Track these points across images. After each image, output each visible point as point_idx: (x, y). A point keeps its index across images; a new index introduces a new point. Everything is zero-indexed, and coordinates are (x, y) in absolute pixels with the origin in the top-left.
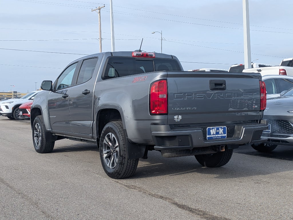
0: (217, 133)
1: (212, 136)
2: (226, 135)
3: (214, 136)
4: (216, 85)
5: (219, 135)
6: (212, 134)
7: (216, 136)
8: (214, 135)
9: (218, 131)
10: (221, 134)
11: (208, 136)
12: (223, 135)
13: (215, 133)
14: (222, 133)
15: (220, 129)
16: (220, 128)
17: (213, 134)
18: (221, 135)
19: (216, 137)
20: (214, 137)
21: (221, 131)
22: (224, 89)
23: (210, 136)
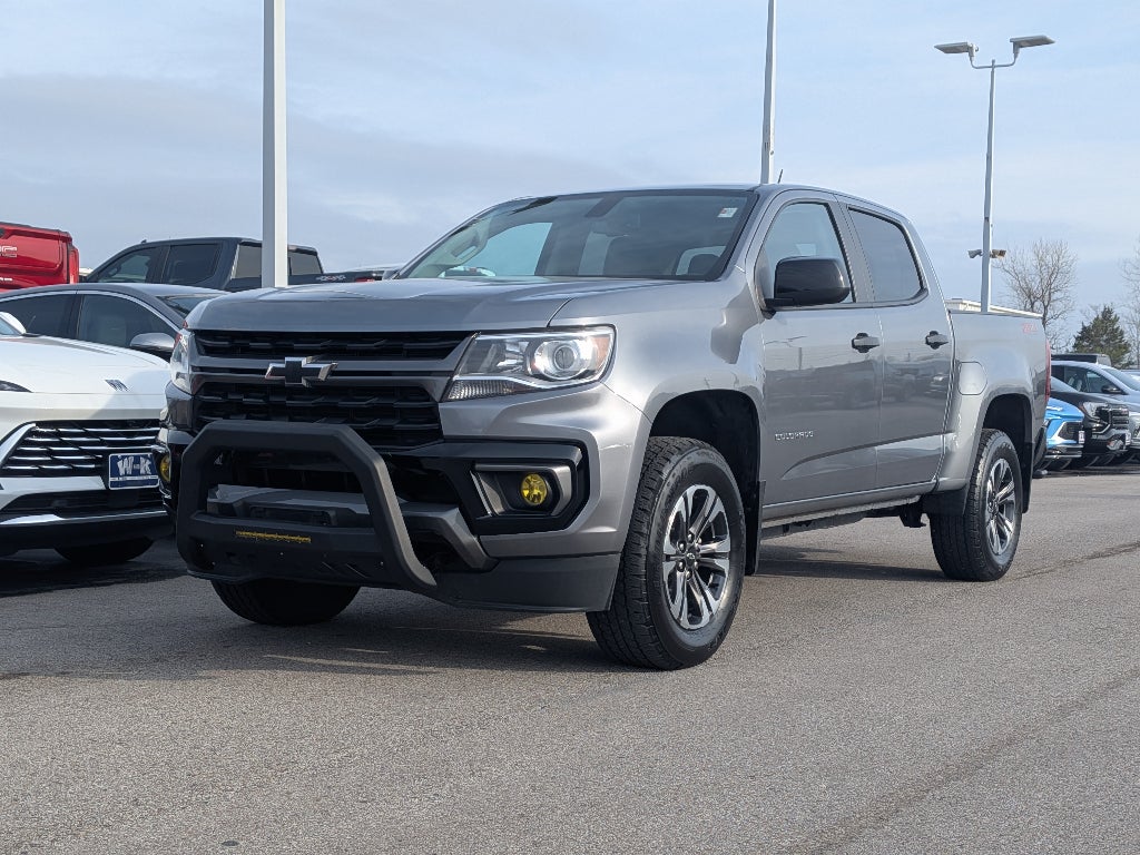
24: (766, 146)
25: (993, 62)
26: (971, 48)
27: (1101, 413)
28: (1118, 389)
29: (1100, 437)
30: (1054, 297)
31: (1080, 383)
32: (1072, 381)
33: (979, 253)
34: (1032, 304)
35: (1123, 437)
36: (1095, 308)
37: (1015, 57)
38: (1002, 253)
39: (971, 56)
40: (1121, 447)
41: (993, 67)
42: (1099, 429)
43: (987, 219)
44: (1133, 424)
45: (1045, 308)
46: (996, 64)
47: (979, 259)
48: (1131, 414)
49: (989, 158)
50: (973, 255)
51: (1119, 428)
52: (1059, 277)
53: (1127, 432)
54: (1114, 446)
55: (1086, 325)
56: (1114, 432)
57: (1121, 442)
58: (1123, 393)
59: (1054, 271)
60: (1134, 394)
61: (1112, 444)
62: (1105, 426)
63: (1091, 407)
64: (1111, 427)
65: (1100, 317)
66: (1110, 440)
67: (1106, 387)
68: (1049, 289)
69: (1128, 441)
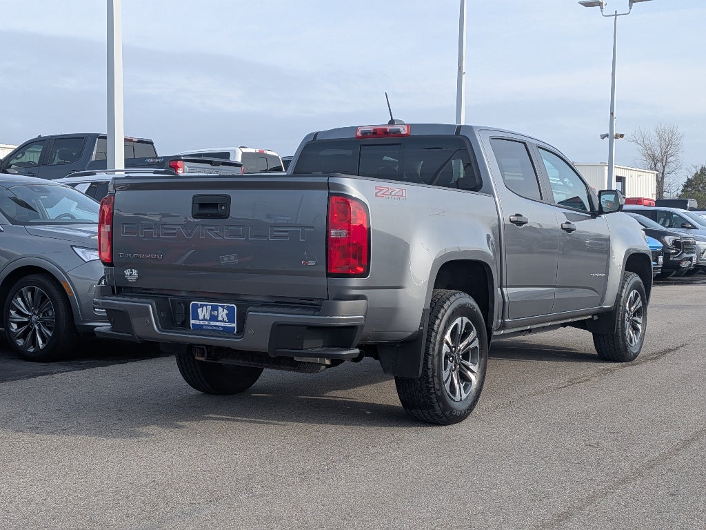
0: (214, 318)
1: (201, 323)
2: (234, 325)
3: (206, 323)
4: (202, 206)
5: (217, 324)
6: (201, 317)
7: (212, 323)
8: (206, 320)
9: (216, 312)
10: (223, 321)
11: (192, 322)
12: (228, 325)
13: (207, 317)
14: (226, 319)
15: (220, 309)
16: (220, 306)
17: (204, 320)
18: (223, 324)
19: (211, 326)
20: (206, 325)
21: (222, 313)
22: (225, 216)
23: (198, 322)
24: (460, 68)
25: (616, 12)
26: (602, 3)
27: (676, 243)
28: (692, 225)
29: (675, 259)
30: (669, 160)
31: (668, 221)
32: (662, 220)
33: (607, 136)
34: (655, 165)
35: (691, 259)
36: (696, 167)
37: (630, 9)
38: (622, 136)
39: (602, 8)
40: (690, 265)
41: (616, 15)
42: (676, 254)
43: (612, 114)
44: (699, 249)
45: (664, 167)
46: (618, 13)
47: (607, 139)
48: (697, 242)
49: (613, 74)
50: (603, 137)
51: (688, 253)
52: (672, 147)
53: (694, 256)
54: (685, 265)
55: (690, 177)
56: (685, 255)
57: (689, 262)
58: (694, 227)
59: (669, 144)
60: (702, 229)
61: (684, 263)
62: (679, 252)
63: (669, 240)
64: (683, 252)
65: (699, 172)
66: (682, 261)
67: (684, 224)
68: (666, 155)
69: (694, 261)
